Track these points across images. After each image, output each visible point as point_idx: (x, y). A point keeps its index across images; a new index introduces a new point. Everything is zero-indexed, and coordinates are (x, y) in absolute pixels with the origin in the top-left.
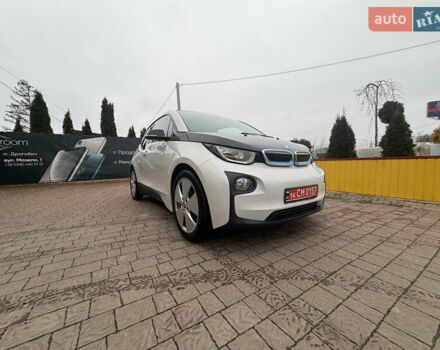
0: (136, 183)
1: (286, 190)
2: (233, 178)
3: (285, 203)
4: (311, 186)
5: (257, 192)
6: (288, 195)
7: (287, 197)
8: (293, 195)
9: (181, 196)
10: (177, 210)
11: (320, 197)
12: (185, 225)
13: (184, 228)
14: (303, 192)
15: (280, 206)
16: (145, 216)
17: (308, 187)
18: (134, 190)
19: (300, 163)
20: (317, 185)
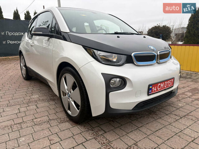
0: (25, 66)
1: (149, 86)
2: (108, 78)
3: (148, 95)
4: (169, 80)
5: (127, 89)
6: (151, 89)
7: (150, 91)
8: (154, 89)
9: (66, 87)
10: (62, 96)
11: (175, 86)
12: (69, 109)
13: (69, 112)
14: (162, 85)
15: (145, 97)
16: (35, 97)
17: (167, 81)
18: (24, 72)
19: (161, 61)
20: (173, 78)
